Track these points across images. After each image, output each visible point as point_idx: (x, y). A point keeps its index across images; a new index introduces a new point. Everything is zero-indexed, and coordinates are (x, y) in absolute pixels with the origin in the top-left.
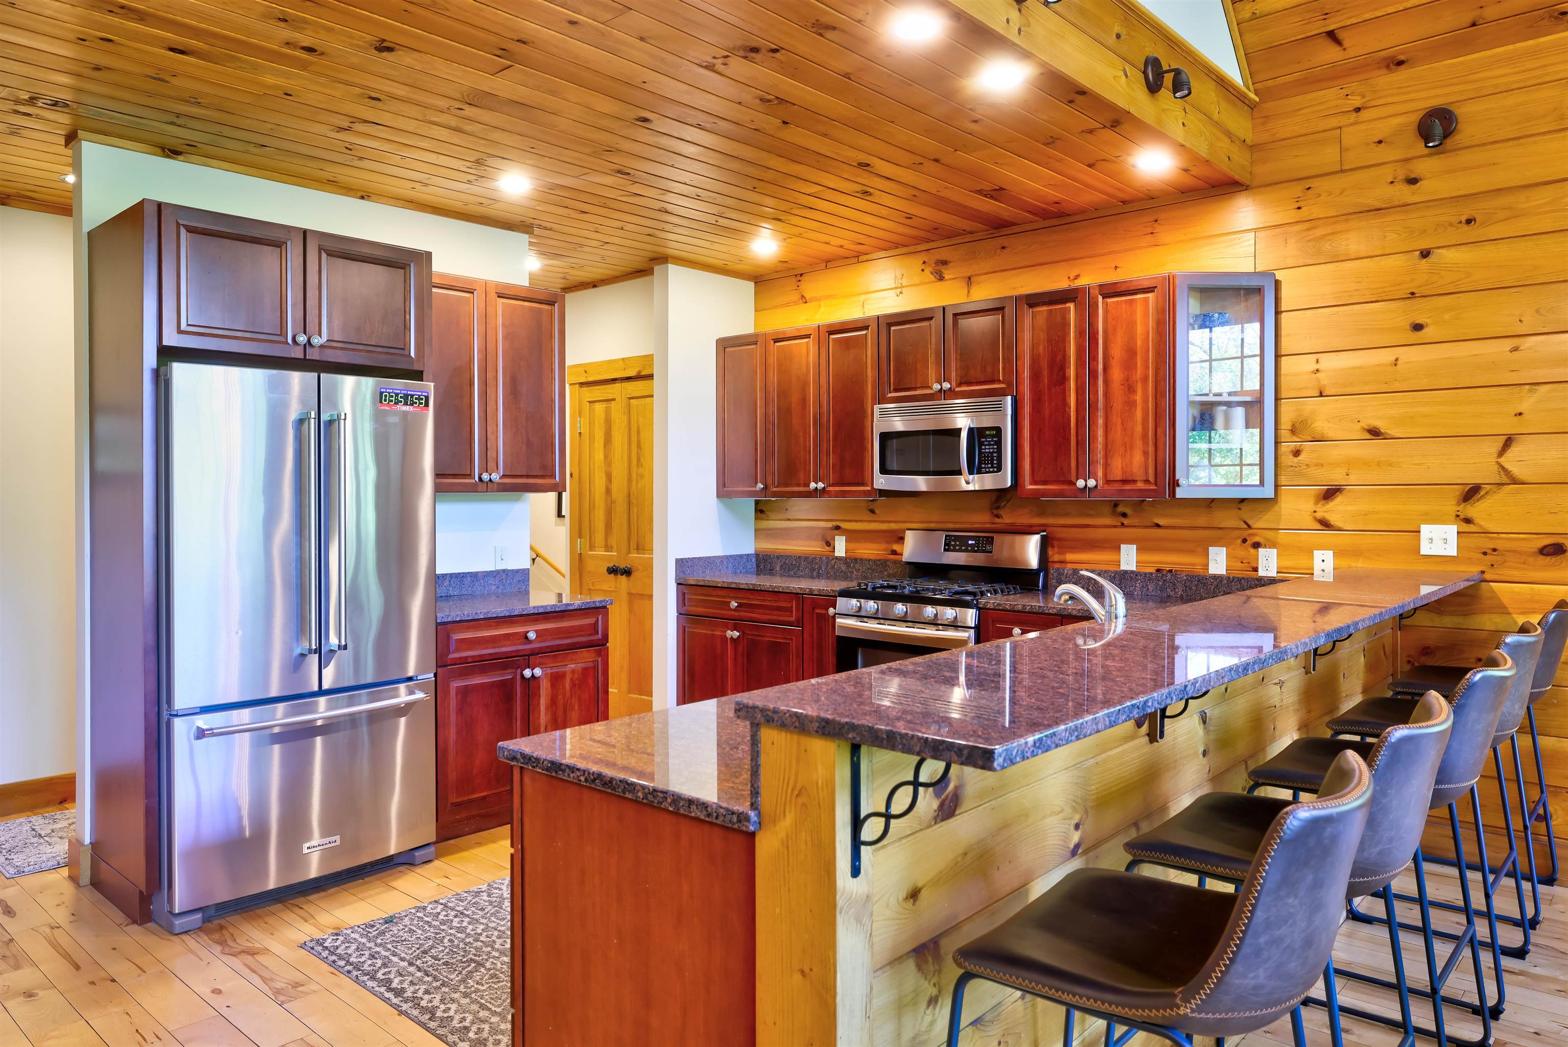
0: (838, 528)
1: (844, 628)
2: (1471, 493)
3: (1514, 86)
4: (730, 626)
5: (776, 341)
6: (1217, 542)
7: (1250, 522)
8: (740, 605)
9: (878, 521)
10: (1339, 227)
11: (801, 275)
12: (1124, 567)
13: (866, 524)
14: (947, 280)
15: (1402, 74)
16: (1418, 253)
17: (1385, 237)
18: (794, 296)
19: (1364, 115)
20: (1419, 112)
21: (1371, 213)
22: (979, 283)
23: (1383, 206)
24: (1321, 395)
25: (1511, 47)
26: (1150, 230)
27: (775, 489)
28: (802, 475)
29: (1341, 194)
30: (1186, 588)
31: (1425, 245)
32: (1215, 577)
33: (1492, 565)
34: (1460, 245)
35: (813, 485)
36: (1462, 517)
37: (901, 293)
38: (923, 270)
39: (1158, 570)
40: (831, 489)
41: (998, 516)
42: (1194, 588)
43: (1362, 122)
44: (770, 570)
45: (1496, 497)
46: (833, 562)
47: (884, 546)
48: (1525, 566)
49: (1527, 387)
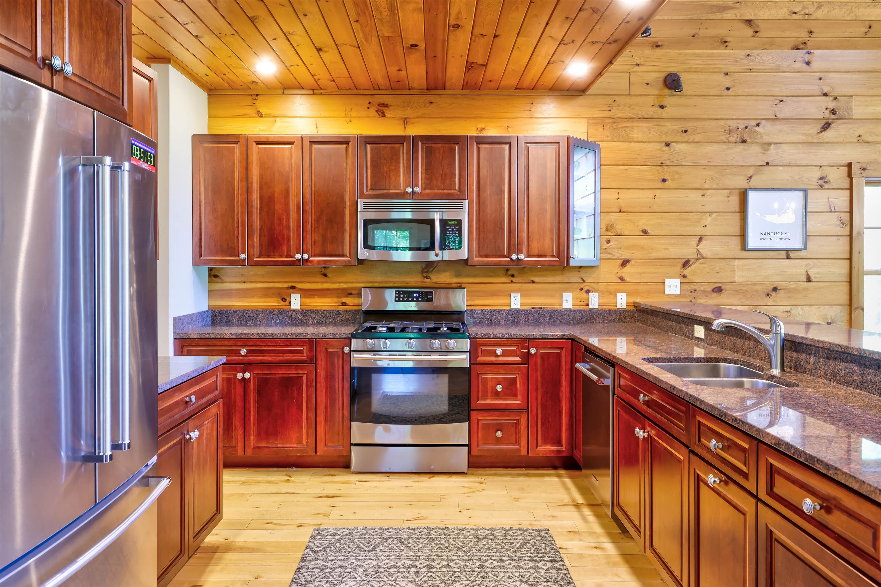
0: (293, 288)
1: (358, 360)
2: (686, 263)
3: (703, 70)
4: (238, 369)
5: (258, 143)
6: (567, 290)
7: (584, 279)
8: (248, 351)
9: (330, 282)
10: (630, 124)
11: (257, 95)
12: (513, 307)
13: (319, 284)
14: (387, 118)
15: (657, 52)
16: (664, 143)
17: (650, 133)
18: (251, 111)
19: (640, 68)
20: (665, 73)
21: (643, 120)
22: (413, 123)
23: (649, 117)
24: (620, 212)
25: (702, 51)
26: (529, 108)
27: (256, 259)
28: (285, 248)
29: (630, 107)
30: (551, 317)
31: (667, 140)
32: (567, 310)
33: (694, 298)
34: (682, 142)
35: (298, 256)
36: (682, 275)
37: (350, 121)
38: (368, 108)
39: (533, 308)
40: (311, 259)
41: (427, 278)
42: (556, 317)
43: (639, 72)
44: (226, 322)
45: (696, 265)
46: (290, 313)
47: (336, 300)
48: (706, 298)
49: (708, 214)
